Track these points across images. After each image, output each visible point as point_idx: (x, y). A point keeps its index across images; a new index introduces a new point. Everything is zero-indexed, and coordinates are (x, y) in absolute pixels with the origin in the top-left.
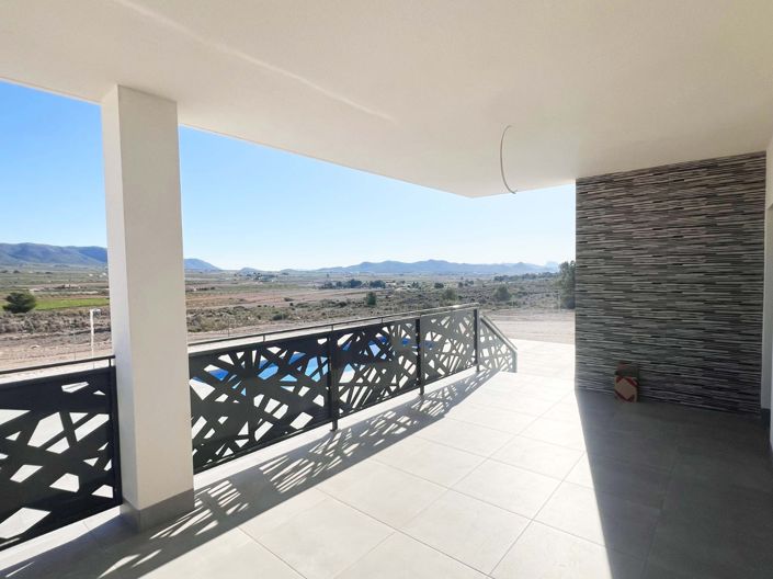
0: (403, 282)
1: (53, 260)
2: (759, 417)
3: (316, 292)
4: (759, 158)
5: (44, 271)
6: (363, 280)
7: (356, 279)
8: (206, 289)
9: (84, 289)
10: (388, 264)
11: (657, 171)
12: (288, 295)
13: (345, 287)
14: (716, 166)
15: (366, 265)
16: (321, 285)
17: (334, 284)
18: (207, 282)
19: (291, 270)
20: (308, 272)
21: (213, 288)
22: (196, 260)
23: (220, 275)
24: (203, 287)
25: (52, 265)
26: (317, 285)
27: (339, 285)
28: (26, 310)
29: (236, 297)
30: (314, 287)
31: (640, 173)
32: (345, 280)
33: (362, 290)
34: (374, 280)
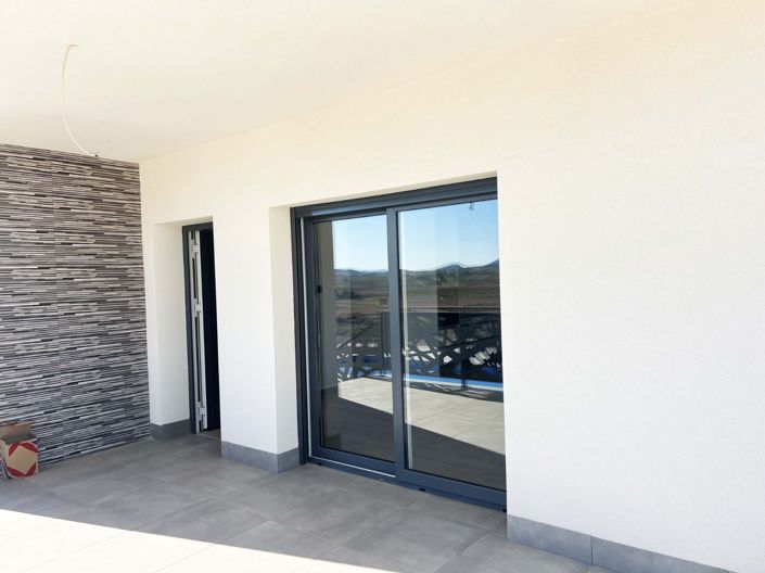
2: (150, 438)
4: (133, 168)
11: (38, 155)
14: (99, 167)
31: (17, 151)
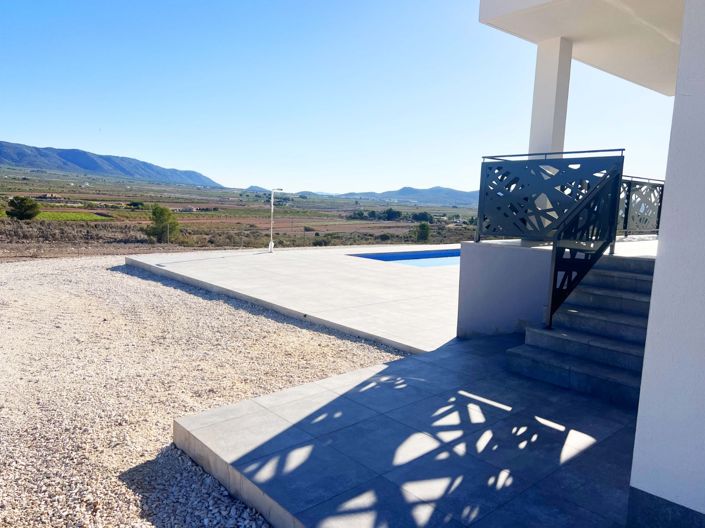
0: (457, 217)
1: (31, 164)
3: (344, 222)
5: (21, 177)
6: (404, 211)
7: (395, 209)
8: (207, 210)
9: (68, 200)
10: (437, 191)
12: (309, 224)
13: (380, 218)
15: (406, 191)
16: (348, 214)
17: (366, 214)
18: (208, 202)
19: (310, 193)
20: (331, 197)
21: (215, 209)
22: (194, 173)
23: (224, 194)
24: (204, 206)
25: (28, 170)
26: (344, 214)
27: (373, 215)
28: (30, 217)
29: (246, 221)
30: (340, 217)
32: (379, 209)
33: (402, 224)
34: (418, 212)
